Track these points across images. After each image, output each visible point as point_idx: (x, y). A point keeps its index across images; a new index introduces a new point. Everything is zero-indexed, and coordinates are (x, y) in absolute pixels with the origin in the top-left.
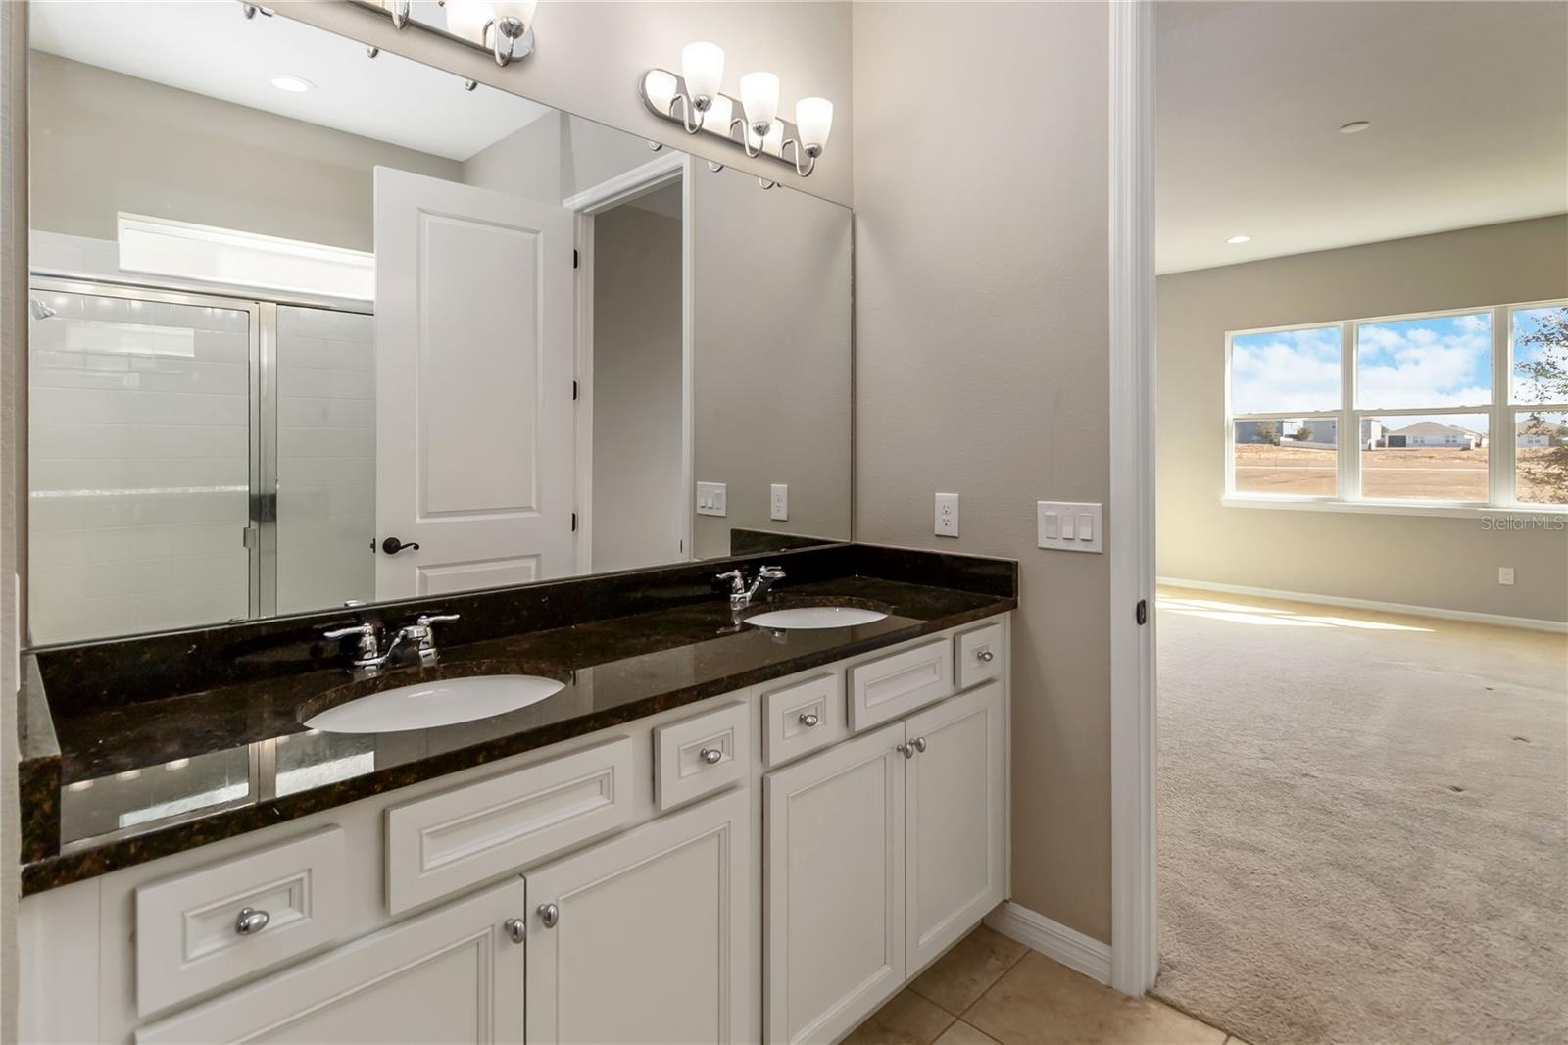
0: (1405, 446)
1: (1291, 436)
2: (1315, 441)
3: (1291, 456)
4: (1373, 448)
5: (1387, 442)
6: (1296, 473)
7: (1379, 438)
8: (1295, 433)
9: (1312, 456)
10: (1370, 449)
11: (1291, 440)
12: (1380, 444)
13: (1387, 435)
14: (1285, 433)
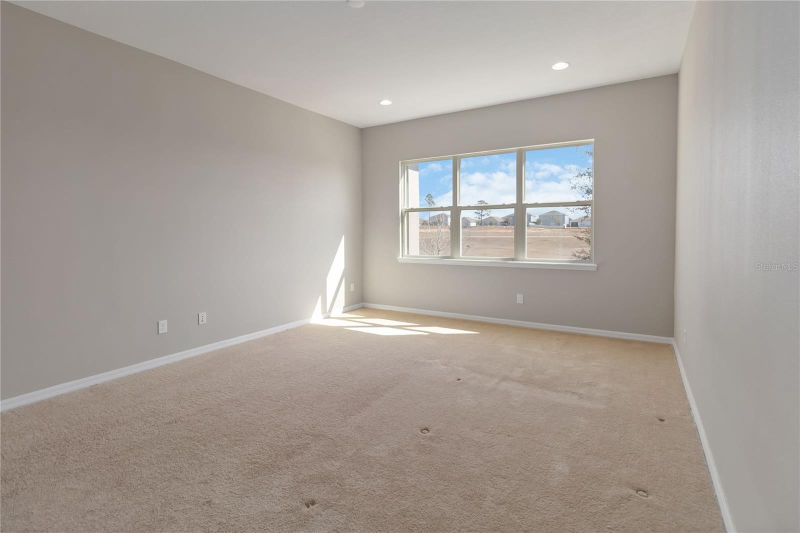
0: (577, 226)
1: (534, 223)
2: (543, 224)
3: (533, 232)
4: (565, 227)
5: (571, 225)
6: (535, 239)
7: (568, 223)
8: (535, 221)
9: (541, 231)
10: (564, 228)
11: (534, 224)
12: (568, 226)
13: (571, 222)
14: (532, 221)
